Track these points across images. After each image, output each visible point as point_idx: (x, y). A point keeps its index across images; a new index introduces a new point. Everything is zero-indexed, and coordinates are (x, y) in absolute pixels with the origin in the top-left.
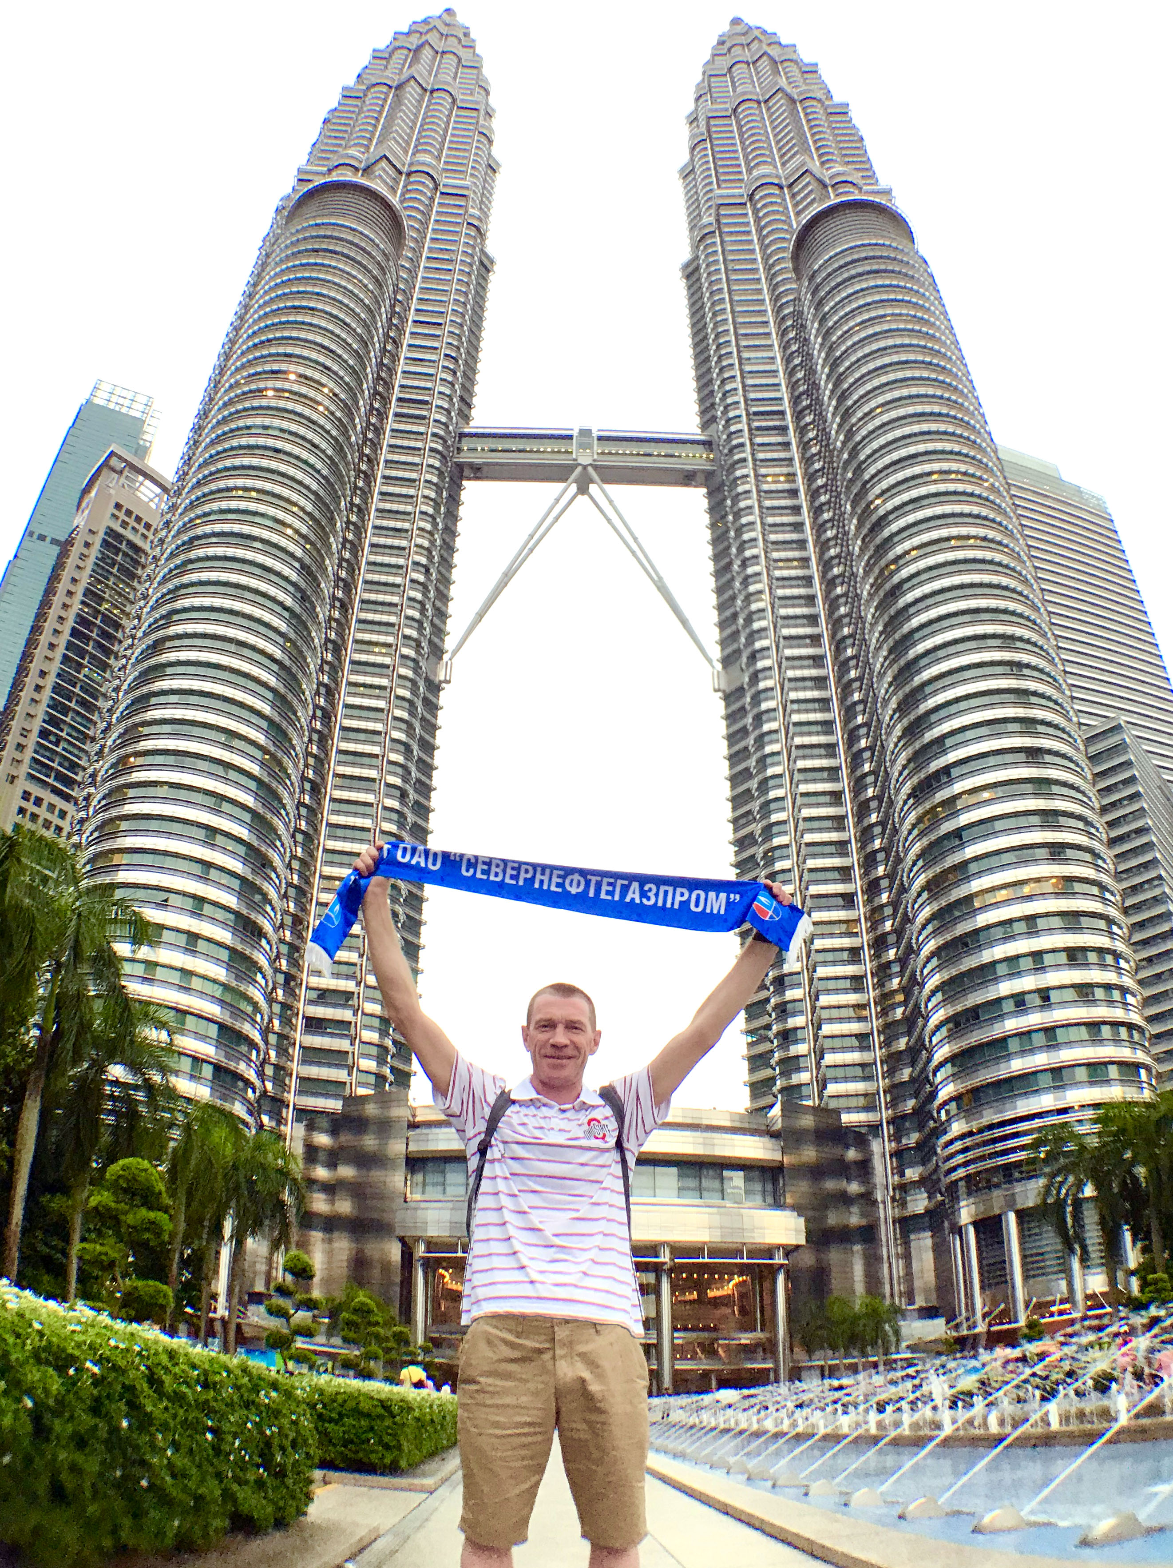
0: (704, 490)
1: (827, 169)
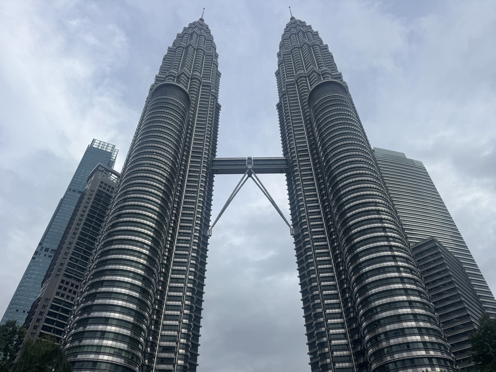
0: (285, 174)
1: (320, 69)
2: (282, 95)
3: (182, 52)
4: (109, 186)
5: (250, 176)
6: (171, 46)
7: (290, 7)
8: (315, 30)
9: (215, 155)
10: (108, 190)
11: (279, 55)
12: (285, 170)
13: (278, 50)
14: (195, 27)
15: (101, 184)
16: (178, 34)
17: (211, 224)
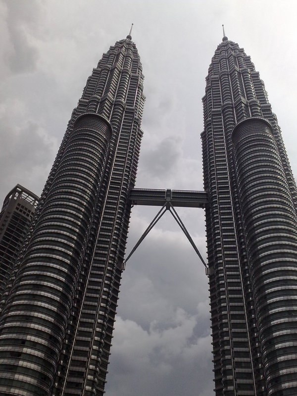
0: (205, 209)
1: (249, 100)
2: (207, 125)
3: (107, 76)
4: (26, 209)
5: (168, 208)
6: (96, 67)
7: (223, 25)
8: (248, 55)
9: (134, 185)
10: (24, 213)
11: (208, 79)
12: (204, 205)
13: (207, 74)
14: (122, 47)
15: (18, 207)
16: (104, 54)
17: (125, 257)
